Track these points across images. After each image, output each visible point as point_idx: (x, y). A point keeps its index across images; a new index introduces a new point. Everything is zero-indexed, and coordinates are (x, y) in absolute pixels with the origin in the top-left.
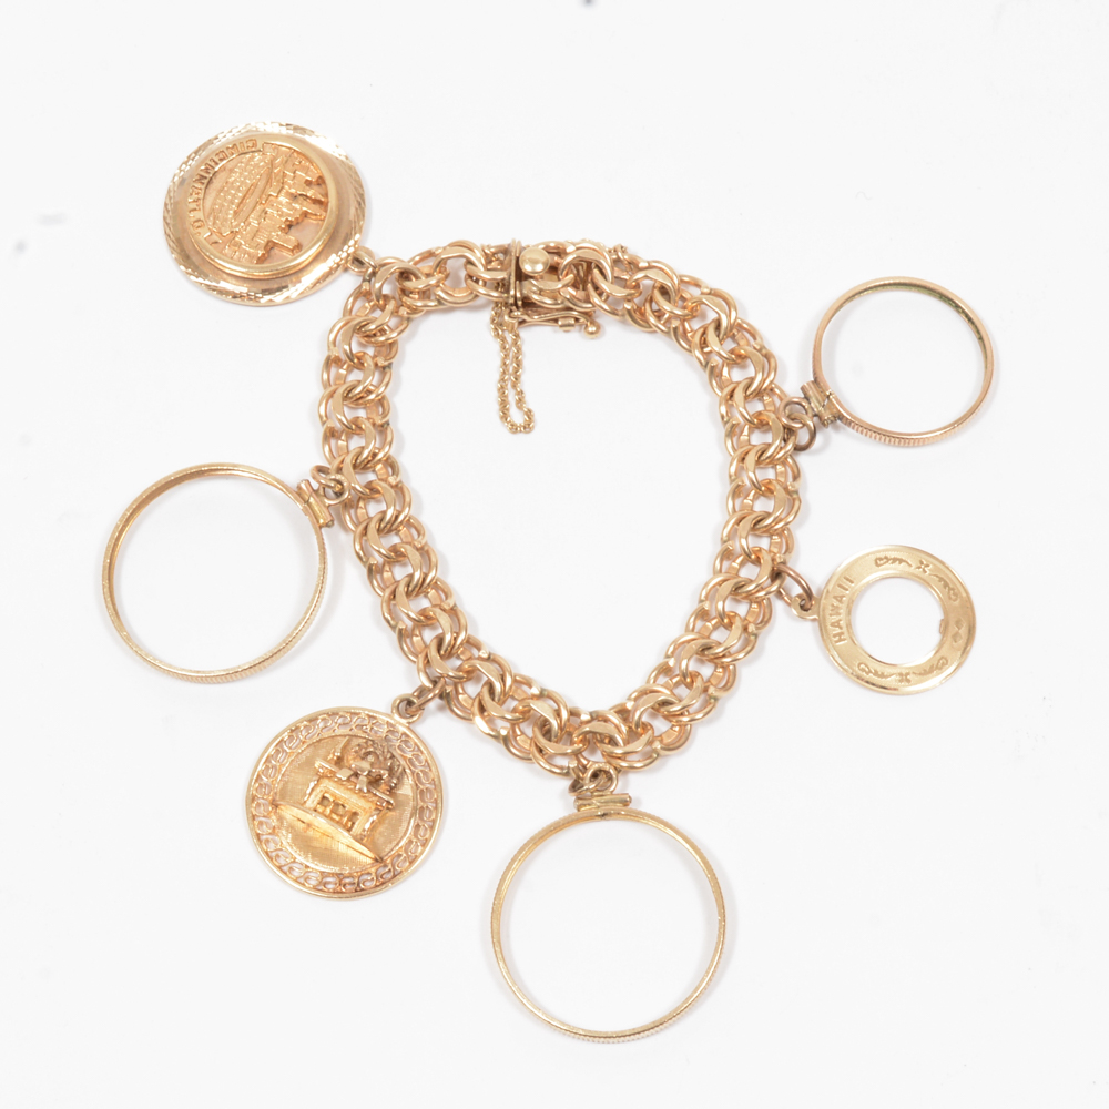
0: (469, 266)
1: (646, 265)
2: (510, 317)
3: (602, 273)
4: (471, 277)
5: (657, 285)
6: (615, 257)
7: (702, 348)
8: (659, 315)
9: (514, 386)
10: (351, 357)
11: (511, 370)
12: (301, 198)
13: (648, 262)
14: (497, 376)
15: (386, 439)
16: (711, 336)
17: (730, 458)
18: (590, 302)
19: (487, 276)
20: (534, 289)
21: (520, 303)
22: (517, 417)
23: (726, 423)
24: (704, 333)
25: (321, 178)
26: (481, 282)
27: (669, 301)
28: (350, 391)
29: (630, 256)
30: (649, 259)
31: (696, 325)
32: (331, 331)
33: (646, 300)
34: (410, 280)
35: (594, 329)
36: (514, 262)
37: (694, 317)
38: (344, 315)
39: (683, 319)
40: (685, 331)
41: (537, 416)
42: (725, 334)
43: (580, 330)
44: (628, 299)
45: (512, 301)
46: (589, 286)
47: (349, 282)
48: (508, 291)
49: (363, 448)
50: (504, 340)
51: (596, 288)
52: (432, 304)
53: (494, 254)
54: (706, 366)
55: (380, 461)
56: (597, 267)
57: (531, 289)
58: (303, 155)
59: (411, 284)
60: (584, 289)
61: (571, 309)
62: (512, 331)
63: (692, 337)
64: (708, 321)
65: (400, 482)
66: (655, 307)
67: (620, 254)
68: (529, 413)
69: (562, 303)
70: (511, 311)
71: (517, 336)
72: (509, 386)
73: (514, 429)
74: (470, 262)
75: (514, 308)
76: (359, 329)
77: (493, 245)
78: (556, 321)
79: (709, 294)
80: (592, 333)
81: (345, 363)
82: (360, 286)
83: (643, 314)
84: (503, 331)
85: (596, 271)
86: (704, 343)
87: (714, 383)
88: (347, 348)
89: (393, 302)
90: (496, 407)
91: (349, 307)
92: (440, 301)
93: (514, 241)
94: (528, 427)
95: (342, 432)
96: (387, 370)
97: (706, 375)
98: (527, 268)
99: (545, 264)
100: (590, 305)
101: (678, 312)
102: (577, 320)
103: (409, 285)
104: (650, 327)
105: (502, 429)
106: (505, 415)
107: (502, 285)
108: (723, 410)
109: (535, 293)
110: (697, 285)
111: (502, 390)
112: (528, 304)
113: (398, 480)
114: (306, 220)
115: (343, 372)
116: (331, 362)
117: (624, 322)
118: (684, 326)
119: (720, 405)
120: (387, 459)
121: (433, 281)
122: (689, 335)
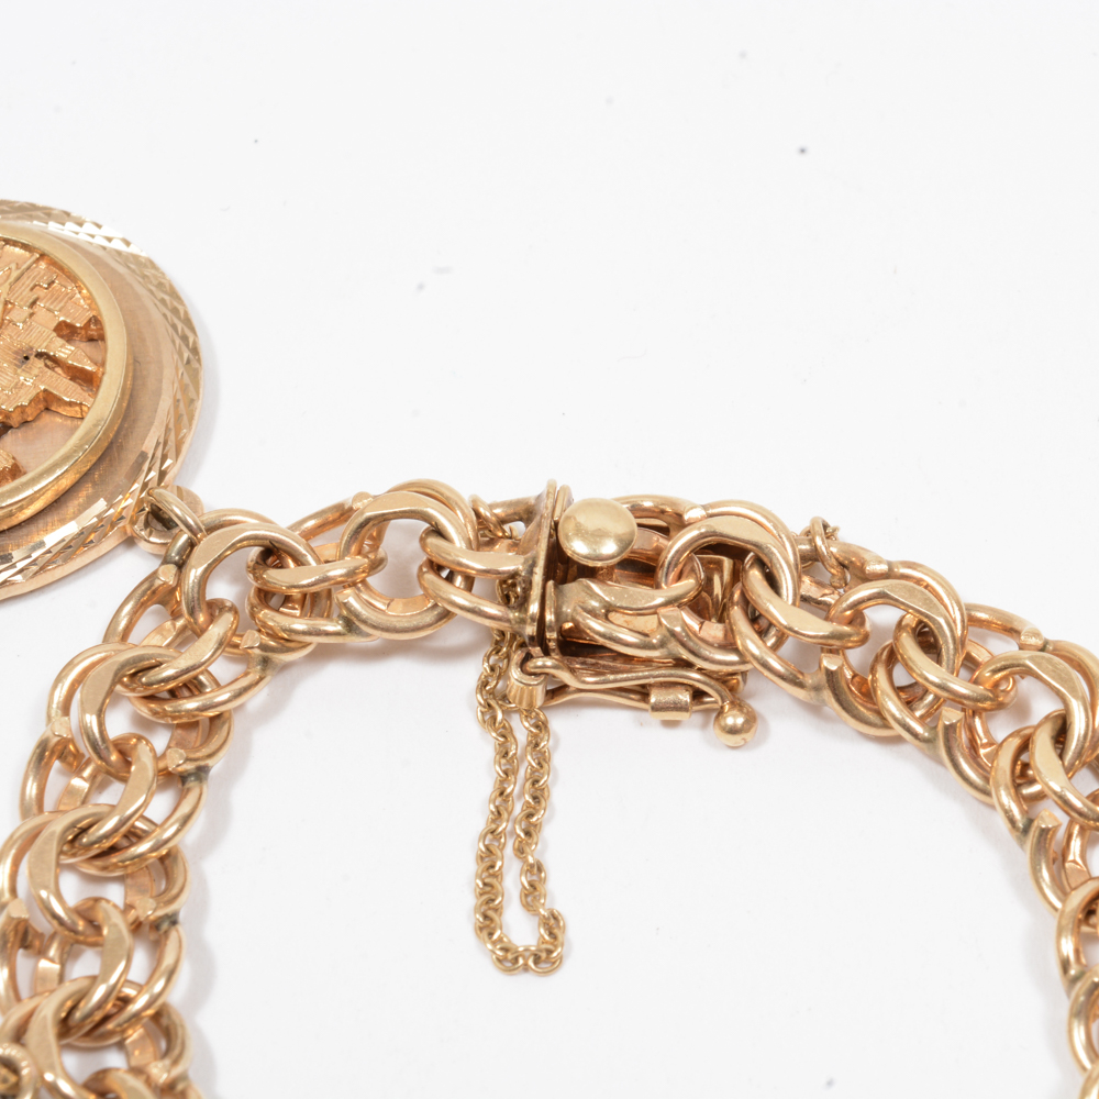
0: (433, 541)
1: (883, 568)
2: (524, 671)
3: (772, 581)
4: (436, 567)
5: (911, 620)
6: (806, 547)
7: (1017, 787)
8: (910, 695)
9: (520, 851)
10: (99, 746)
11: (518, 809)
12: (40, 363)
13: (890, 564)
14: (479, 822)
15: (159, 961)
16: (1043, 753)
17: (1080, 1079)
18: (736, 650)
19: (475, 562)
20: (595, 604)
21: (552, 635)
22: (521, 929)
23: (1075, 980)
24: (1025, 746)
25: (96, 320)
26: (459, 580)
27: (939, 662)
28: (84, 830)
29: (847, 548)
30: (893, 559)
31: (1001, 728)
32: (59, 679)
33: (877, 659)
34: (281, 566)
35: (740, 721)
36: (545, 532)
37: (1000, 706)
38: (106, 639)
39: (973, 708)
40: (973, 745)
41: (576, 933)
42: (1079, 754)
43: (704, 726)
44: (833, 645)
45: (531, 630)
46: (737, 613)
47: (132, 567)
48: (523, 602)
49: (94, 980)
50: (506, 734)
51: (755, 617)
52: (331, 628)
53: (502, 521)
54: (1026, 831)
55: (137, 1016)
56: (760, 563)
57: (582, 604)
58: (61, 268)
59: (282, 578)
60: (721, 620)
61: (688, 665)
62: (528, 712)
63: (993, 757)
64: (1036, 718)
65: (183, 1077)
66: (900, 676)
67: (819, 541)
68: (553, 925)
69: (662, 644)
70: (528, 657)
71: (542, 726)
72: (509, 851)
73: (509, 960)
74: (437, 532)
75: (536, 650)
76: (136, 672)
77: (500, 499)
78: (643, 692)
79: (1043, 649)
80: (733, 731)
81: (88, 763)
82: (154, 575)
83: (869, 695)
84: (506, 712)
85: (755, 575)
86: (1022, 774)
87: (1045, 874)
88: (91, 720)
89: (228, 618)
90: (466, 901)
91: (123, 624)
92: (351, 624)
93: (551, 486)
94: (545, 958)
95: (53, 937)
96: (191, 783)
97: (1023, 856)
98: (577, 548)
99: (625, 543)
100: (734, 658)
101: (961, 687)
102: (698, 695)
103: (275, 577)
104: (886, 726)
105: (476, 957)
106: (488, 922)
107: (510, 590)
108: (1068, 946)
109: (593, 613)
110: (1011, 631)
111: (488, 860)
112: (576, 646)
113: (176, 1071)
114: (47, 418)
115: (80, 784)
116: (49, 754)
117: (815, 709)
118: (971, 730)
119: (1060, 934)
120: (157, 1017)
121: (337, 571)
122: (982, 752)
